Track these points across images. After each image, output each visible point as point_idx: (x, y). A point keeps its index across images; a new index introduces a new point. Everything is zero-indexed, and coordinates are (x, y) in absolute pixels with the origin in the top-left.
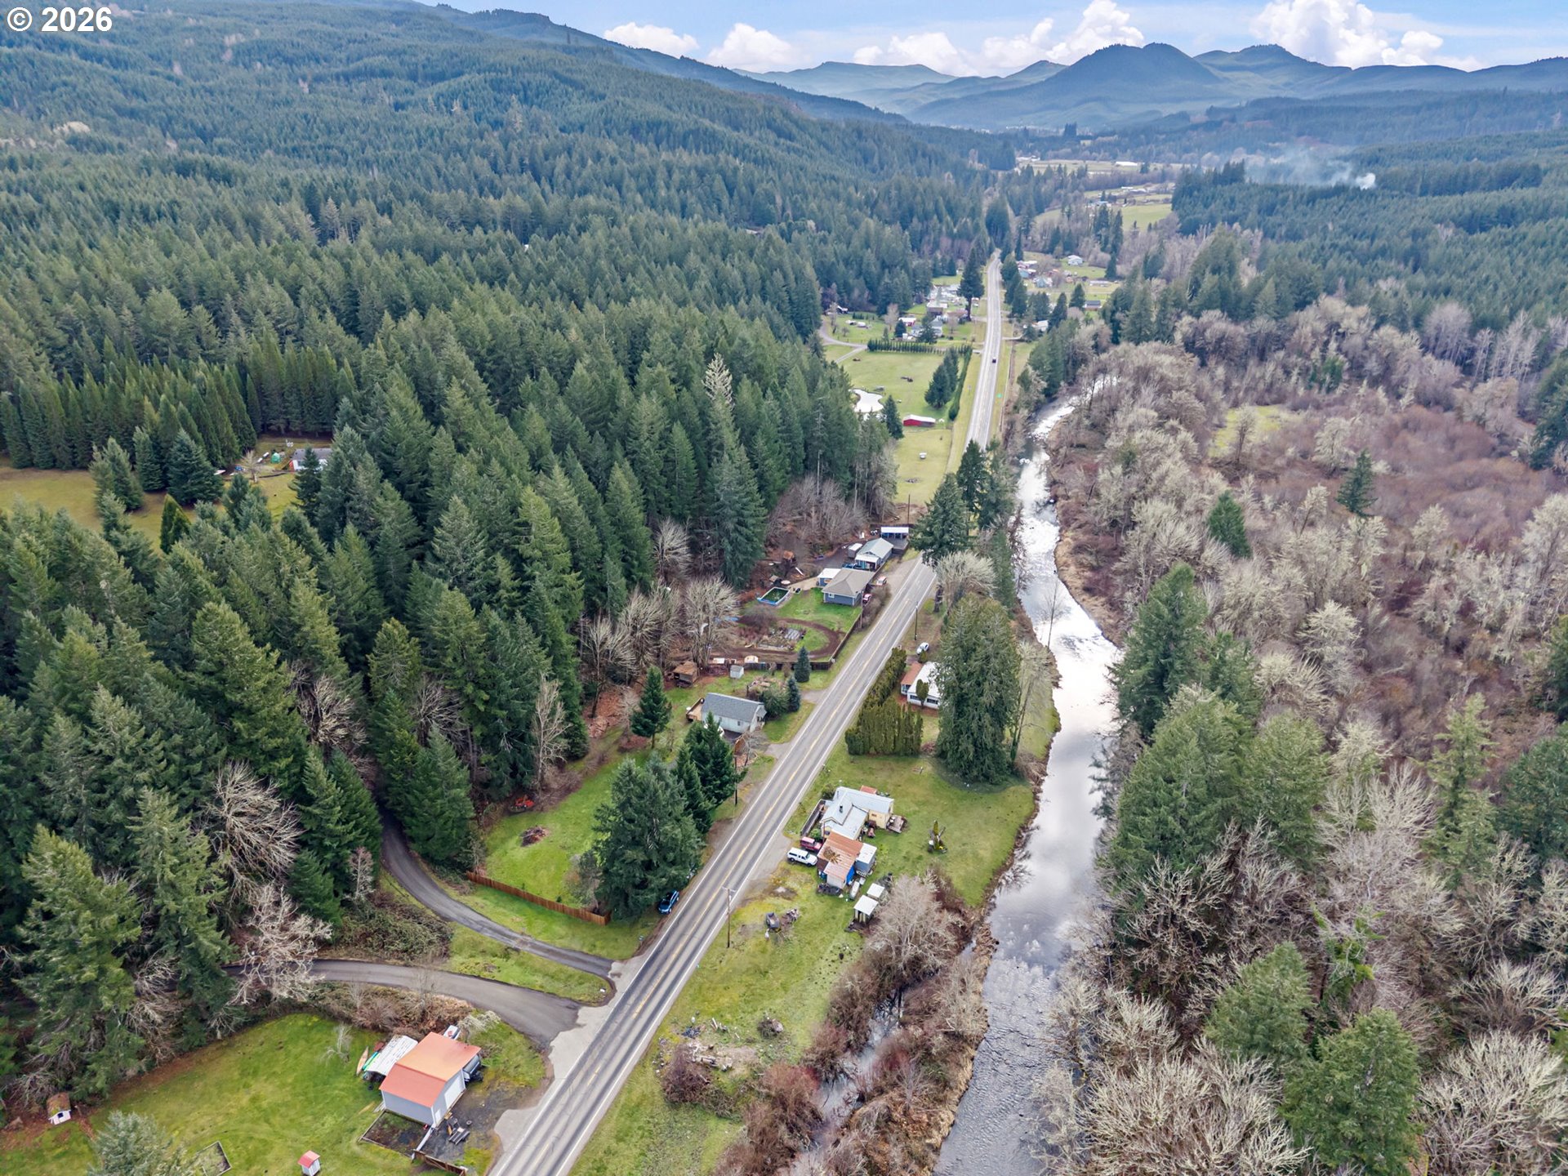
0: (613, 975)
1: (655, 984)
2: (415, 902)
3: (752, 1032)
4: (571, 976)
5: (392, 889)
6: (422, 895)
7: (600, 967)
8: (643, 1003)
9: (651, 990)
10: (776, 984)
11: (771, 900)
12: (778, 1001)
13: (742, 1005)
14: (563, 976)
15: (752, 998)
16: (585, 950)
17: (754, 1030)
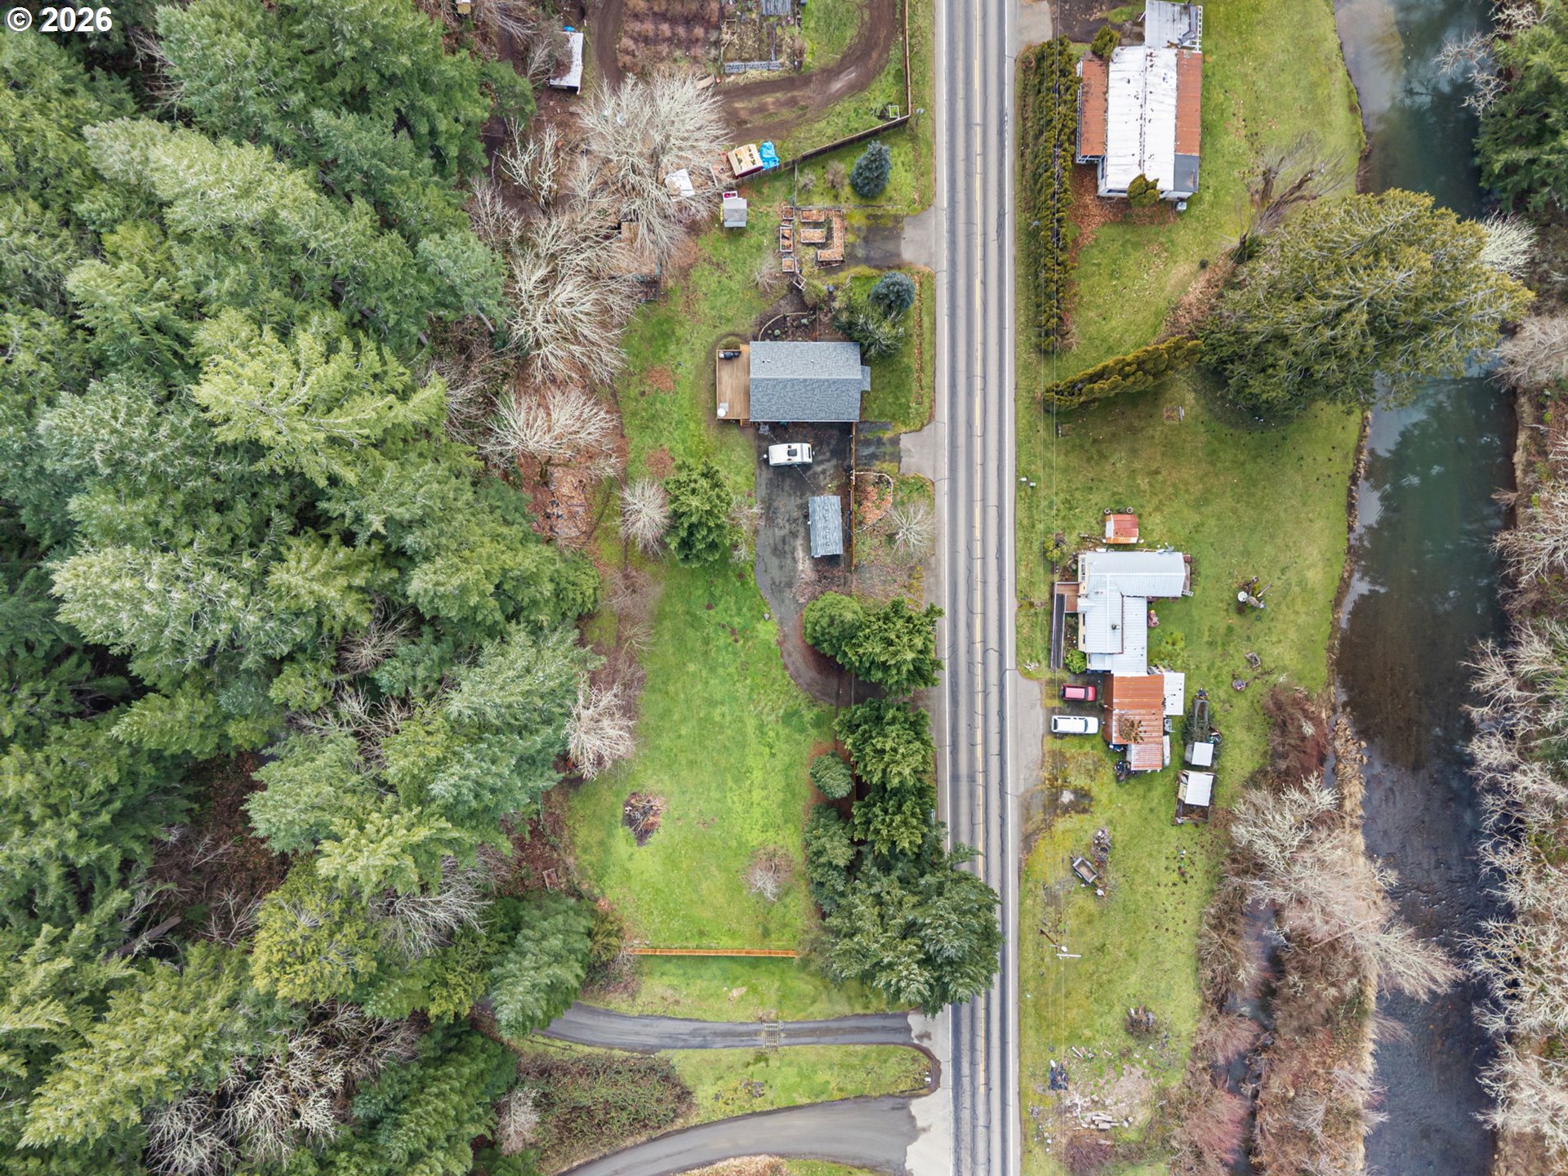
0: (921, 1037)
1: (981, 1032)
2: (587, 1050)
3: (1123, 1040)
4: (865, 1057)
5: (541, 1049)
6: (587, 1035)
7: (896, 1030)
8: (981, 1067)
9: (981, 1043)
10: (1121, 954)
11: (1062, 824)
12: (1133, 978)
13: (1095, 1007)
14: (855, 1061)
15: (1101, 991)
16: (859, 1010)
17: (1122, 1034)
